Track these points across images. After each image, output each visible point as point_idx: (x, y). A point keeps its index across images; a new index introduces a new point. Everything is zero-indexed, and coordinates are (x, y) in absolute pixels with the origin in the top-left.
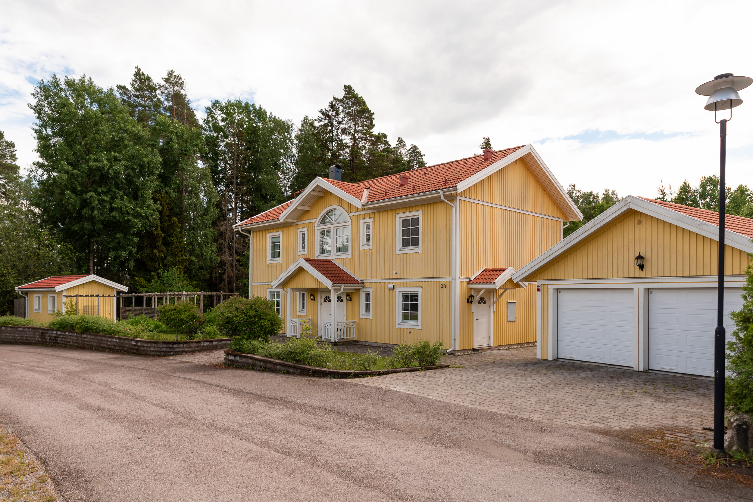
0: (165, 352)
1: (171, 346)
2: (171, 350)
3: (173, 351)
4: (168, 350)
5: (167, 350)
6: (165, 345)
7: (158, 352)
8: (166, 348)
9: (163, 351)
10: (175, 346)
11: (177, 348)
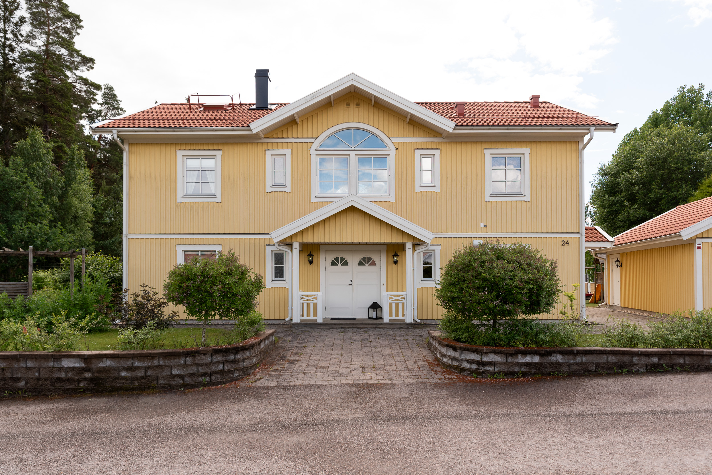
0: (221, 372)
1: (232, 357)
2: (234, 366)
3: (238, 369)
4: (228, 367)
5: (226, 368)
6: (217, 358)
7: (204, 375)
8: (223, 363)
9: (217, 372)
10: (239, 356)
11: (243, 360)
